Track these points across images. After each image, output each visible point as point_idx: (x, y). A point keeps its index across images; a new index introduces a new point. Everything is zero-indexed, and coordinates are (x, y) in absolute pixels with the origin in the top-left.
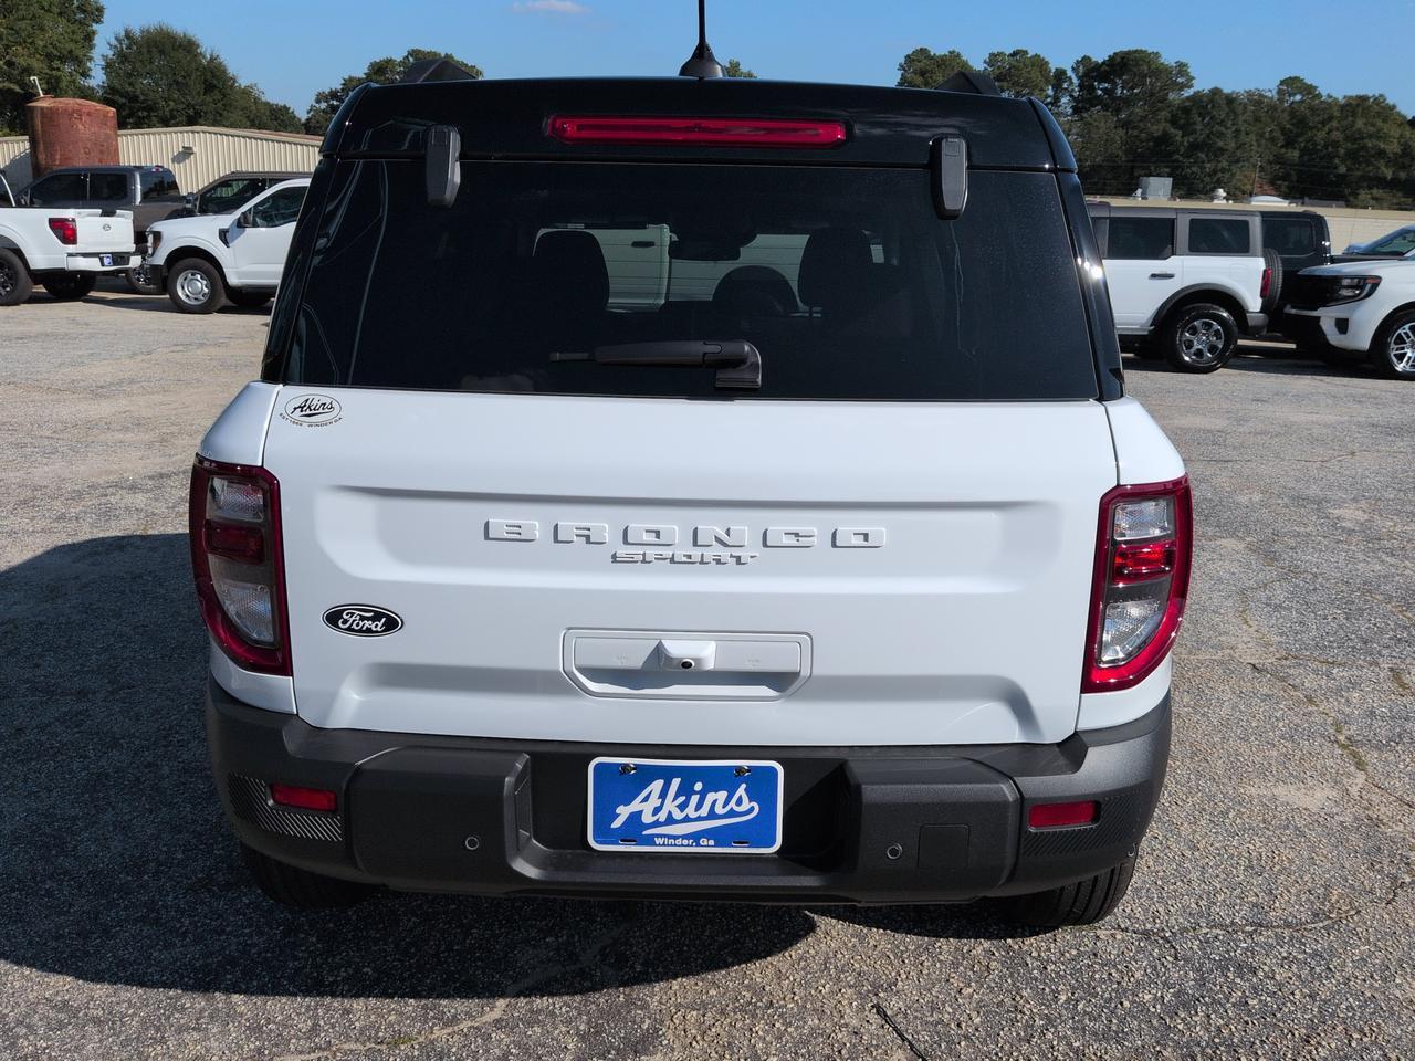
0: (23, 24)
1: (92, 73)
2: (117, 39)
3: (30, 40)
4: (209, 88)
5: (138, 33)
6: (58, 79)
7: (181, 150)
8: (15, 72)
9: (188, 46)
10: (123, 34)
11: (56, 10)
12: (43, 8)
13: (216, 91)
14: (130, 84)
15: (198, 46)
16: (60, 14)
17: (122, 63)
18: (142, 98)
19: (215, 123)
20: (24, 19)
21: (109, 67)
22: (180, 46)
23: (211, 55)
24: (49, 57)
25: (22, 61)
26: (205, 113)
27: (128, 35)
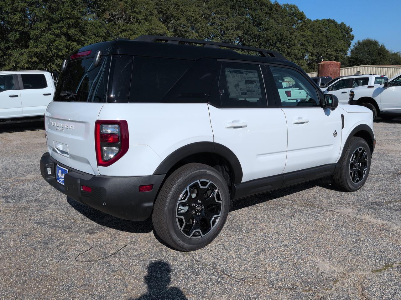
0: (331, 43)
1: (348, 54)
2: (355, 44)
3: (332, 47)
4: (379, 54)
5: (361, 41)
6: (338, 56)
7: (357, 72)
8: (328, 56)
9: (375, 43)
10: (357, 42)
11: (341, 38)
12: (338, 38)
13: (381, 55)
14: (357, 56)
15: (378, 43)
16: (342, 39)
17: (355, 50)
18: (359, 59)
19: (380, 64)
20: (332, 42)
21: (352, 52)
22: (372, 44)
23: (382, 45)
24: (337, 51)
25: (330, 53)
26: (377, 61)
27: (359, 42)
